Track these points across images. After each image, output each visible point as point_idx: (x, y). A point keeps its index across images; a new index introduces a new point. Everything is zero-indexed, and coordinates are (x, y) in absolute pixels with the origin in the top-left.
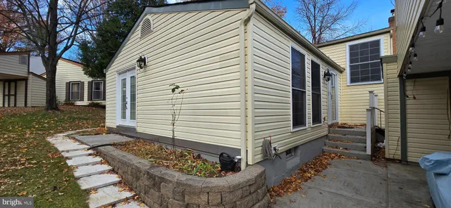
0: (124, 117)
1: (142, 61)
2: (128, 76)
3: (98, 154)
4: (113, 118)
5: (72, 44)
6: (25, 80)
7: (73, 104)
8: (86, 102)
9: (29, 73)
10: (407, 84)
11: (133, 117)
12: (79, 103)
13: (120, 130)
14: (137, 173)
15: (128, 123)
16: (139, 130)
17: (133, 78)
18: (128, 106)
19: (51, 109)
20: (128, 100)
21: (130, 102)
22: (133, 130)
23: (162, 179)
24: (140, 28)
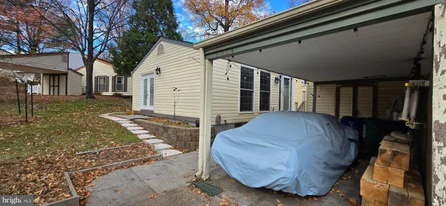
0: (145, 104)
1: (158, 70)
2: (149, 78)
3: (135, 122)
4: (138, 105)
5: (104, 49)
6: (66, 74)
7: (100, 94)
8: (110, 93)
9: (69, 69)
10: (317, 88)
11: (152, 104)
12: (104, 94)
13: (143, 112)
14: (157, 128)
15: (148, 107)
16: (156, 112)
17: (152, 79)
18: (149, 97)
19: (90, 98)
20: (149, 93)
21: (150, 94)
22: (152, 112)
23: (169, 128)
24: (157, 48)
